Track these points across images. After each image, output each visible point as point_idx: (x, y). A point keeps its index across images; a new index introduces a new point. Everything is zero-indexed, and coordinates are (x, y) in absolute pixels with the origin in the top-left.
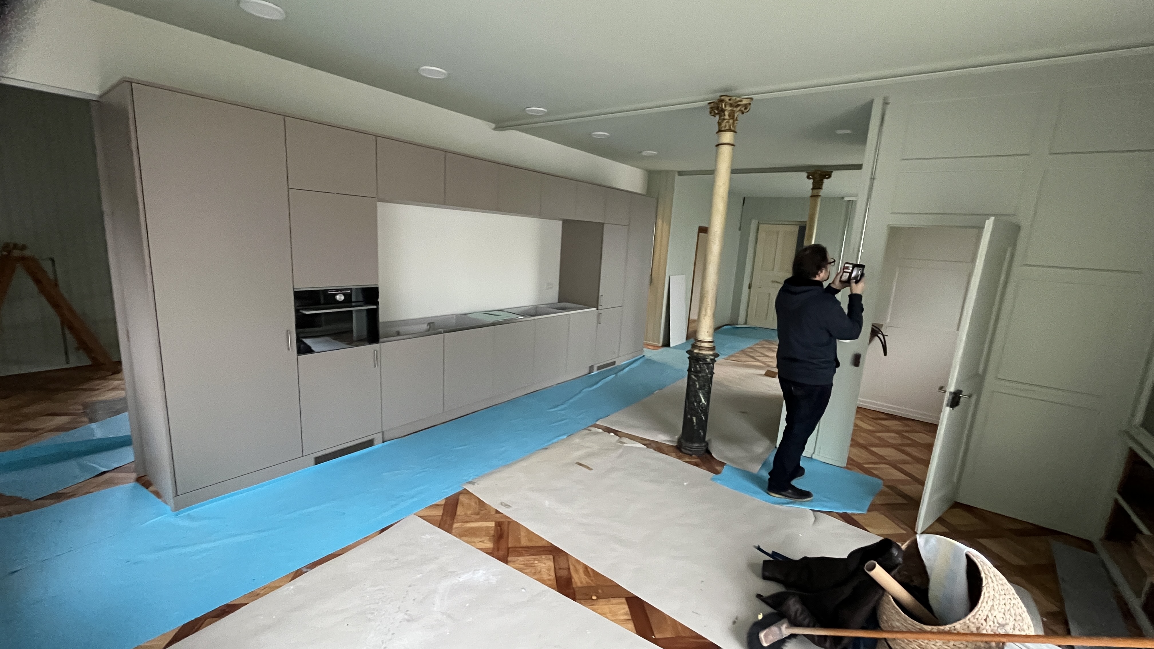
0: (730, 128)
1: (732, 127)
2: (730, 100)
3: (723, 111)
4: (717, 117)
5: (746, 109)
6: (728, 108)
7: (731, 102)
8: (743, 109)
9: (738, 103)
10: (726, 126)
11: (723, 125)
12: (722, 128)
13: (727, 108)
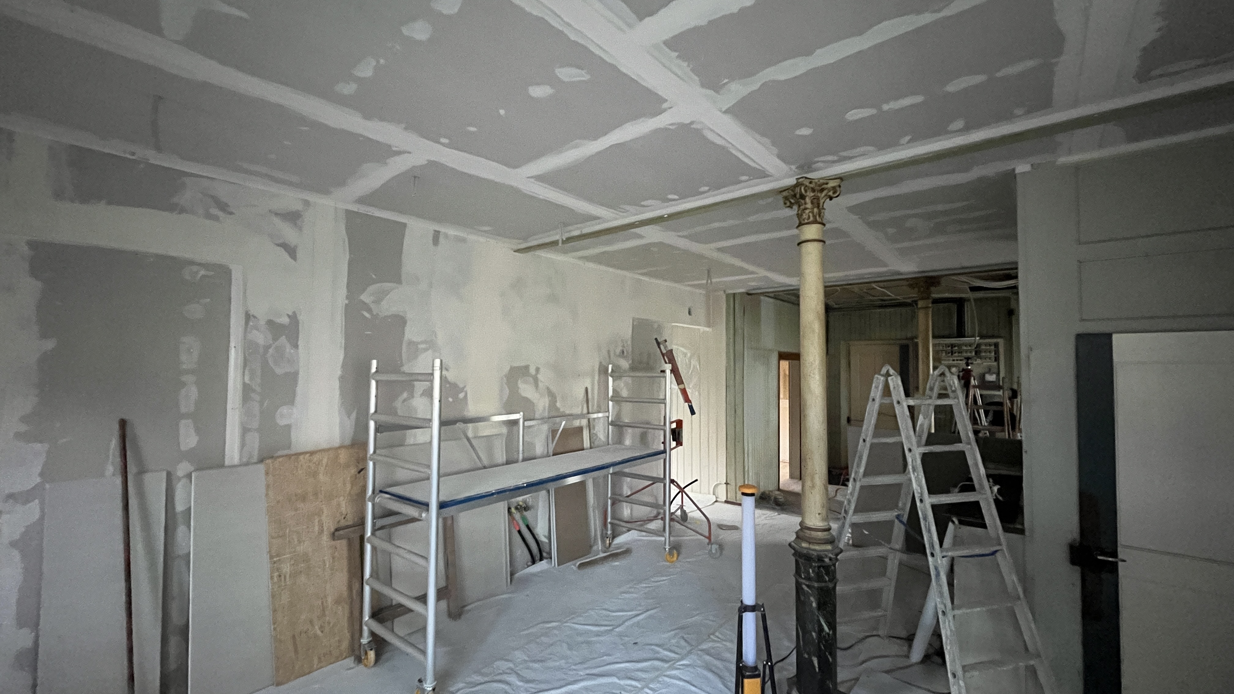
0: (816, 219)
1: (818, 217)
2: (811, 183)
3: (803, 197)
4: (795, 207)
5: (834, 193)
6: (810, 194)
7: (812, 186)
8: (831, 193)
9: (823, 186)
10: (809, 217)
11: (805, 216)
12: (804, 220)
13: (808, 193)
